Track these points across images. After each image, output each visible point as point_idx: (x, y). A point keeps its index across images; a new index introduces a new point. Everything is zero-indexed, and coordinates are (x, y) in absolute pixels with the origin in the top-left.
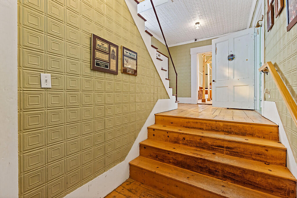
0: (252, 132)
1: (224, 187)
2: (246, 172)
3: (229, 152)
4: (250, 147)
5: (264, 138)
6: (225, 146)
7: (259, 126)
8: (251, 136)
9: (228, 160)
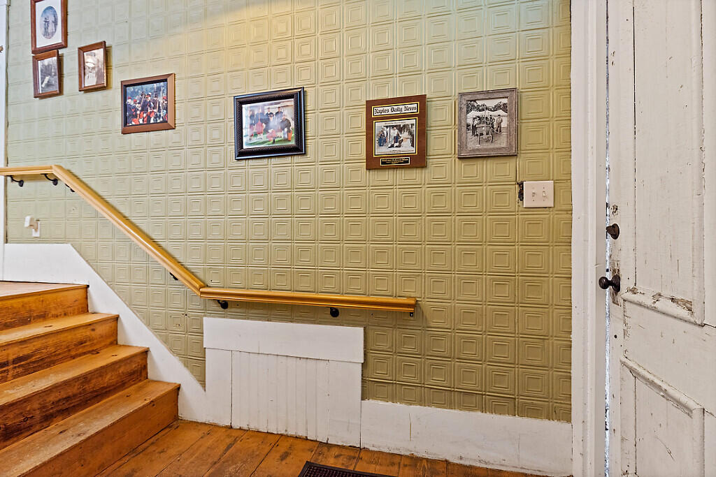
0: (43, 310)
1: (65, 431)
2: (89, 376)
3: (20, 370)
4: (67, 337)
5: (65, 314)
6: (11, 358)
7: (57, 294)
8: (41, 319)
9: (44, 381)
